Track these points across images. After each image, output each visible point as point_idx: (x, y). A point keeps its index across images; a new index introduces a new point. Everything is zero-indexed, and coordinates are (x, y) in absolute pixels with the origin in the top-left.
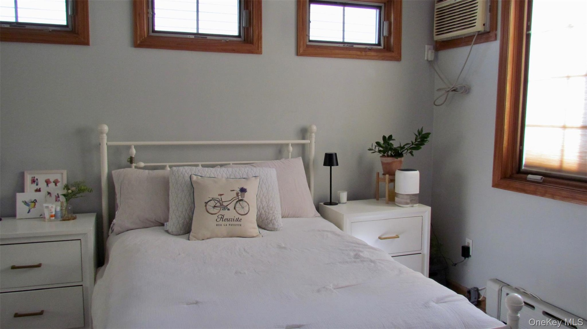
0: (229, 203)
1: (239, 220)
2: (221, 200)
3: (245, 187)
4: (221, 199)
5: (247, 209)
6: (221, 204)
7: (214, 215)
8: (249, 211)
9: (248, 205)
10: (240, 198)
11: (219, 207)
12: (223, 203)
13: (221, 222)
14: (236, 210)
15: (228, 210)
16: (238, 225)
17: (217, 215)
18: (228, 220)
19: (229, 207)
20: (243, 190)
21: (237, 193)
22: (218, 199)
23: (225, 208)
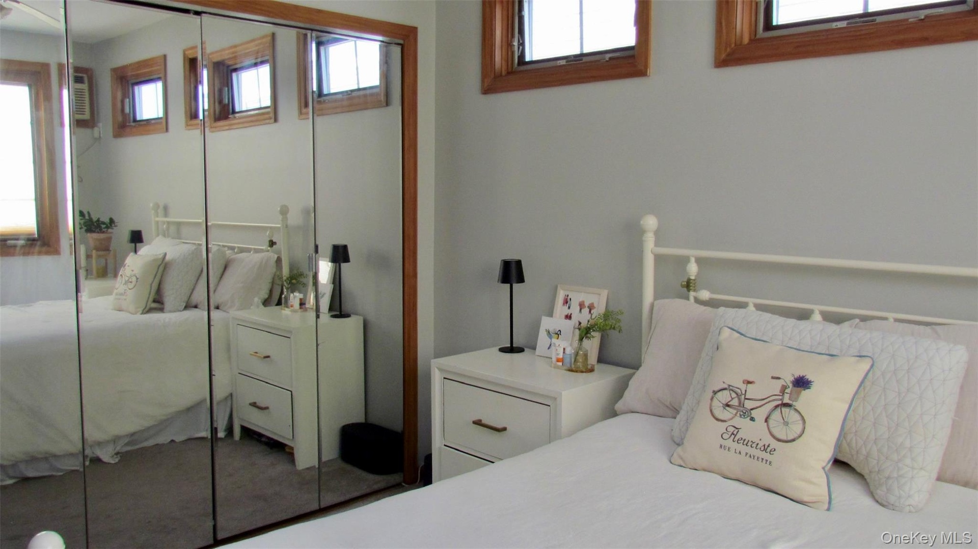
0: (758, 405)
1: (768, 450)
2: (744, 392)
3: (810, 377)
4: (746, 391)
5: (798, 428)
6: (740, 403)
7: (720, 423)
8: (800, 436)
9: (801, 422)
10: (786, 400)
11: (735, 409)
12: (746, 401)
13: (729, 443)
14: (768, 426)
15: (752, 419)
16: (764, 461)
17: (726, 424)
18: (745, 443)
19: (754, 413)
20: (801, 383)
21: (783, 386)
22: (739, 391)
23: (747, 414)
